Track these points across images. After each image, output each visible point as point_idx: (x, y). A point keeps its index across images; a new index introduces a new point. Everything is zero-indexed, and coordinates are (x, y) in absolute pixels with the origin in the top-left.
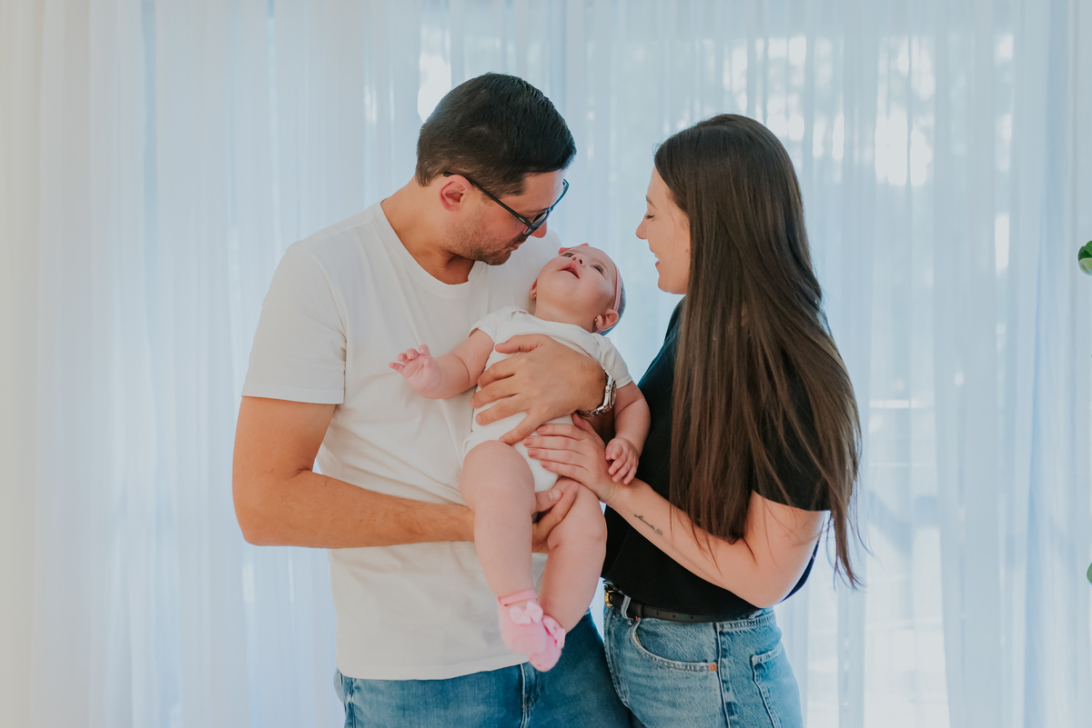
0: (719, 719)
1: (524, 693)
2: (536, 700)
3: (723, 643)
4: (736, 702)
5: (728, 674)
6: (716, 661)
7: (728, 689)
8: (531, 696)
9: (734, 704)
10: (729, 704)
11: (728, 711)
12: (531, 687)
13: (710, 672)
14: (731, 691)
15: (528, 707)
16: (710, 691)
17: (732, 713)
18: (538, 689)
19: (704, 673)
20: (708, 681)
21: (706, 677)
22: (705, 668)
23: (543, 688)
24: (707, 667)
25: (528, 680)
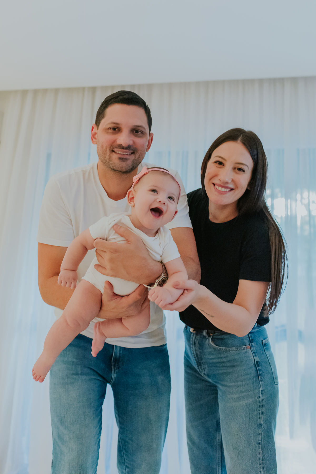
0: (254, 368)
1: (112, 361)
3: (251, 337)
4: (260, 361)
5: (255, 349)
6: (250, 345)
7: (256, 356)
9: (259, 362)
10: (257, 362)
11: (257, 365)
13: (247, 350)
14: (257, 357)
16: (249, 357)
17: (258, 366)
19: (245, 350)
20: (248, 353)
21: (246, 352)
22: (245, 348)
24: (246, 347)
25: (115, 356)
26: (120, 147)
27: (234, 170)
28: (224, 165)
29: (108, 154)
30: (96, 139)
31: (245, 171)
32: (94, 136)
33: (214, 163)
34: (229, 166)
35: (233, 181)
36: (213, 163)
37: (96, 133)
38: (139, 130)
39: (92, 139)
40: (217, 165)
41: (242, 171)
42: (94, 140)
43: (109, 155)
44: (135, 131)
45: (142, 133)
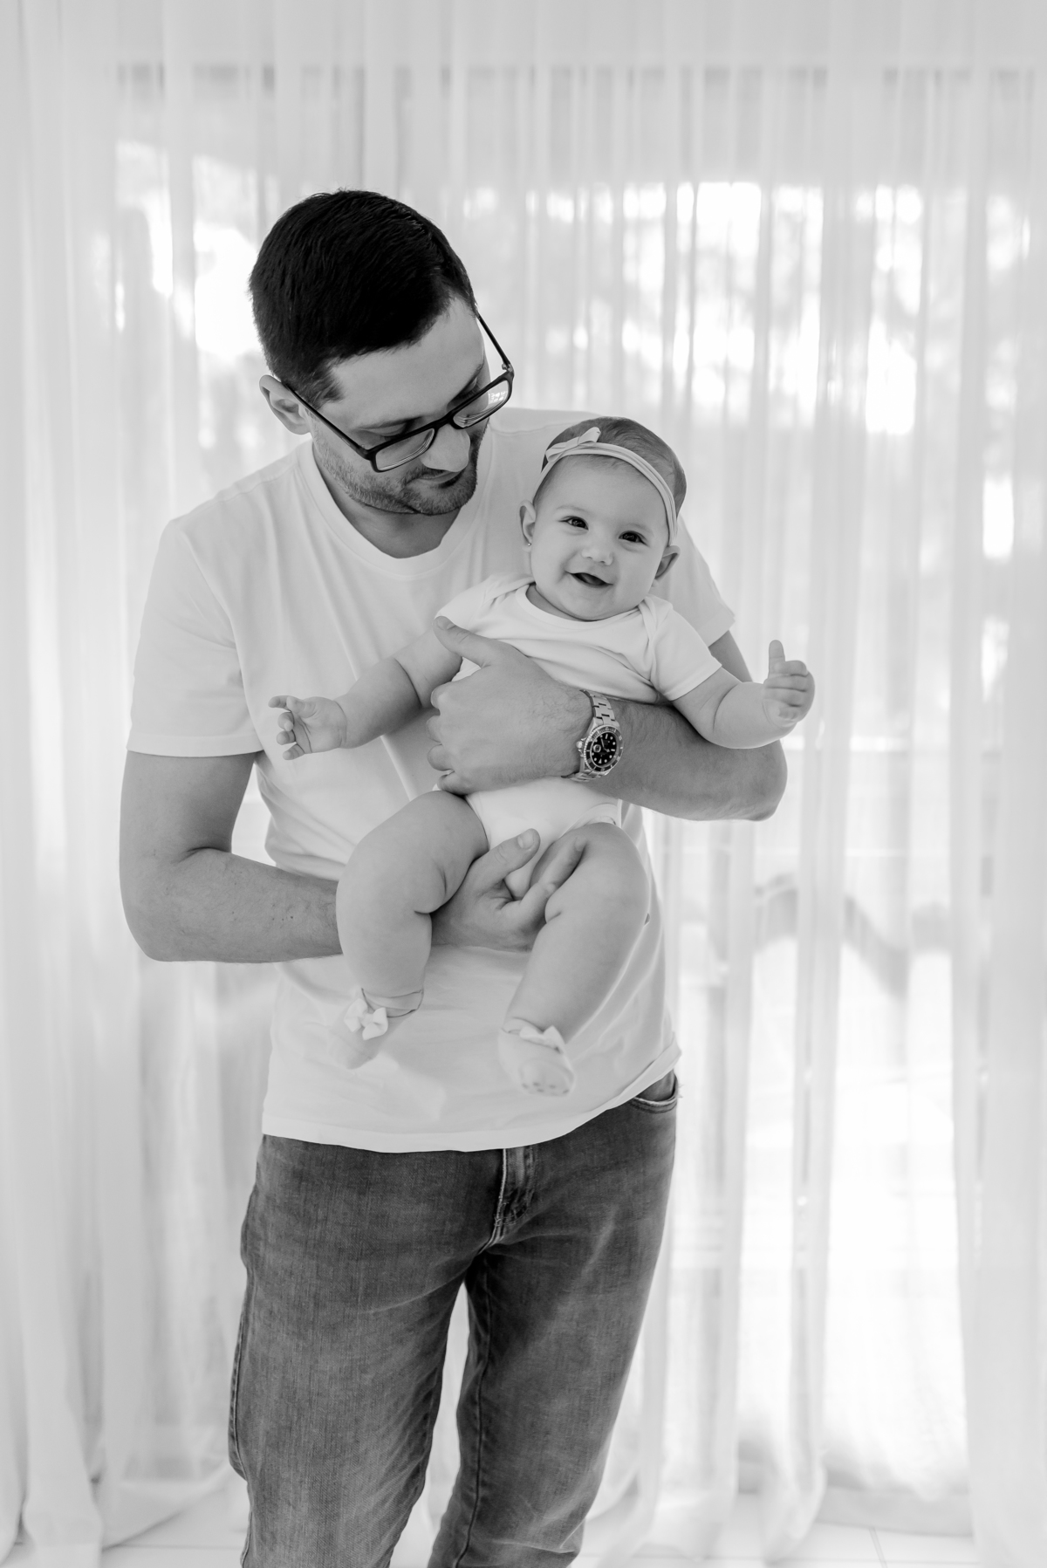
1: (501, 1197)
2: (519, 1214)
8: (514, 1206)
12: (515, 1192)
15: (504, 1221)
18: (527, 1199)
23: (535, 1198)
25: (510, 1180)
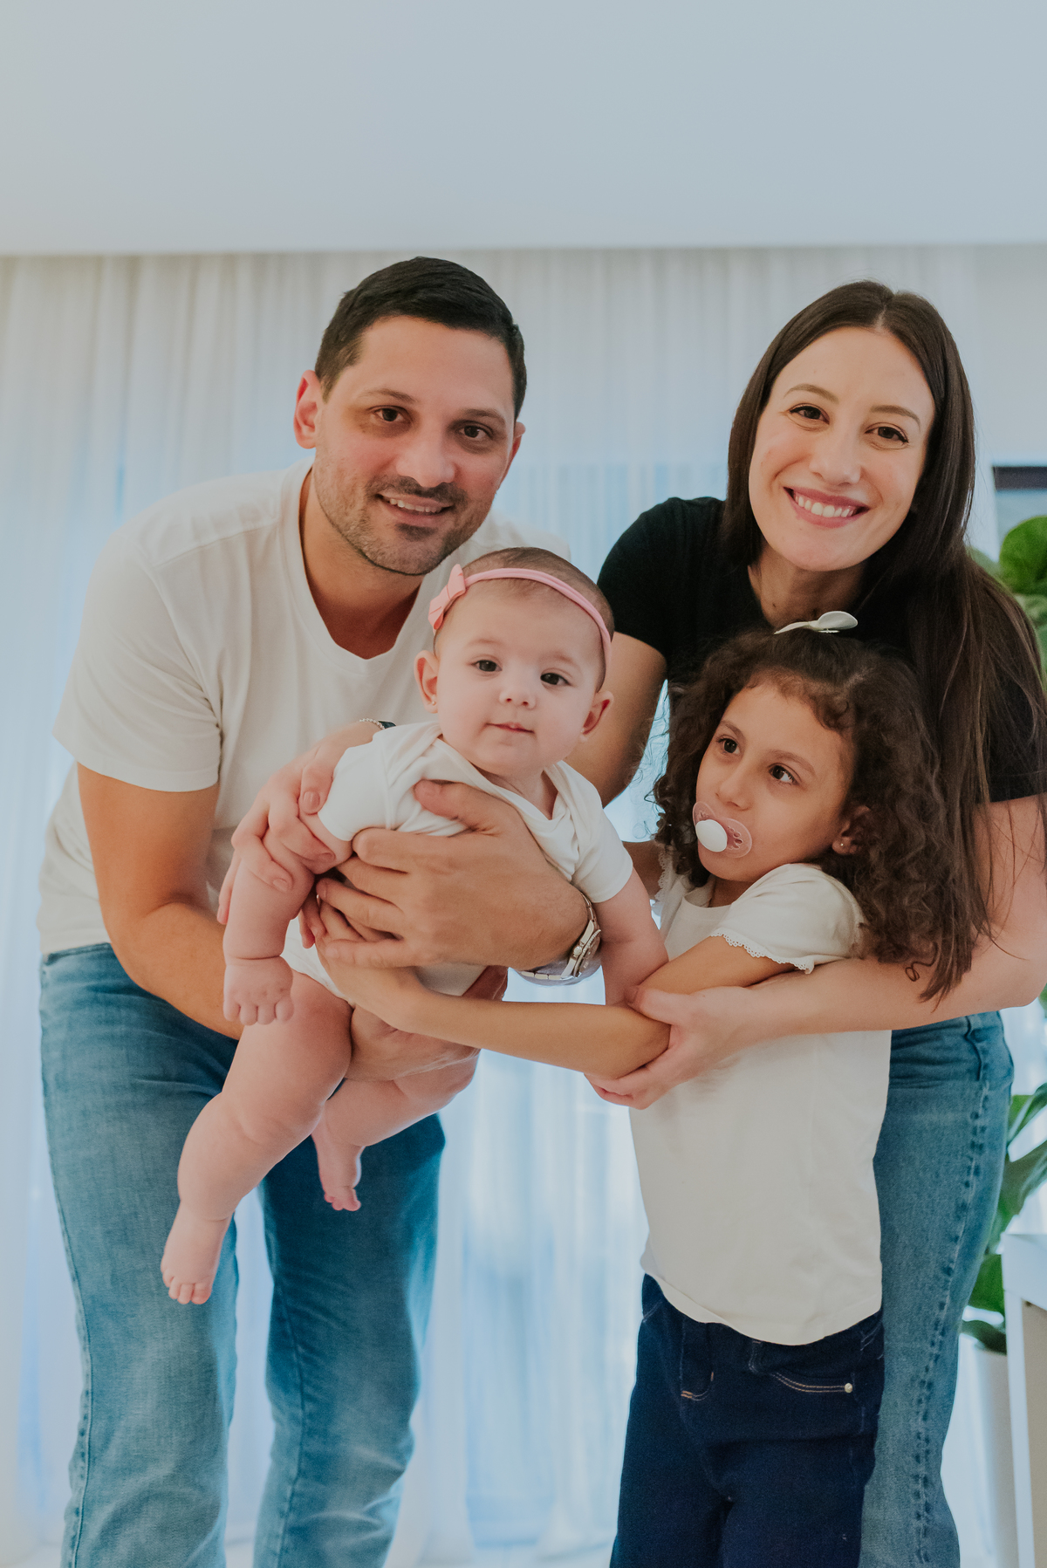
26: (409, 486)
27: (867, 435)
28: (827, 421)
29: (360, 504)
30: (312, 427)
31: (909, 438)
32: (304, 420)
33: (789, 415)
34: (846, 421)
35: (864, 475)
36: (784, 414)
37: (314, 407)
38: (479, 425)
39: (298, 427)
40: (799, 419)
41: (895, 436)
42: (305, 429)
43: (364, 509)
44: (466, 428)
45: (492, 434)
